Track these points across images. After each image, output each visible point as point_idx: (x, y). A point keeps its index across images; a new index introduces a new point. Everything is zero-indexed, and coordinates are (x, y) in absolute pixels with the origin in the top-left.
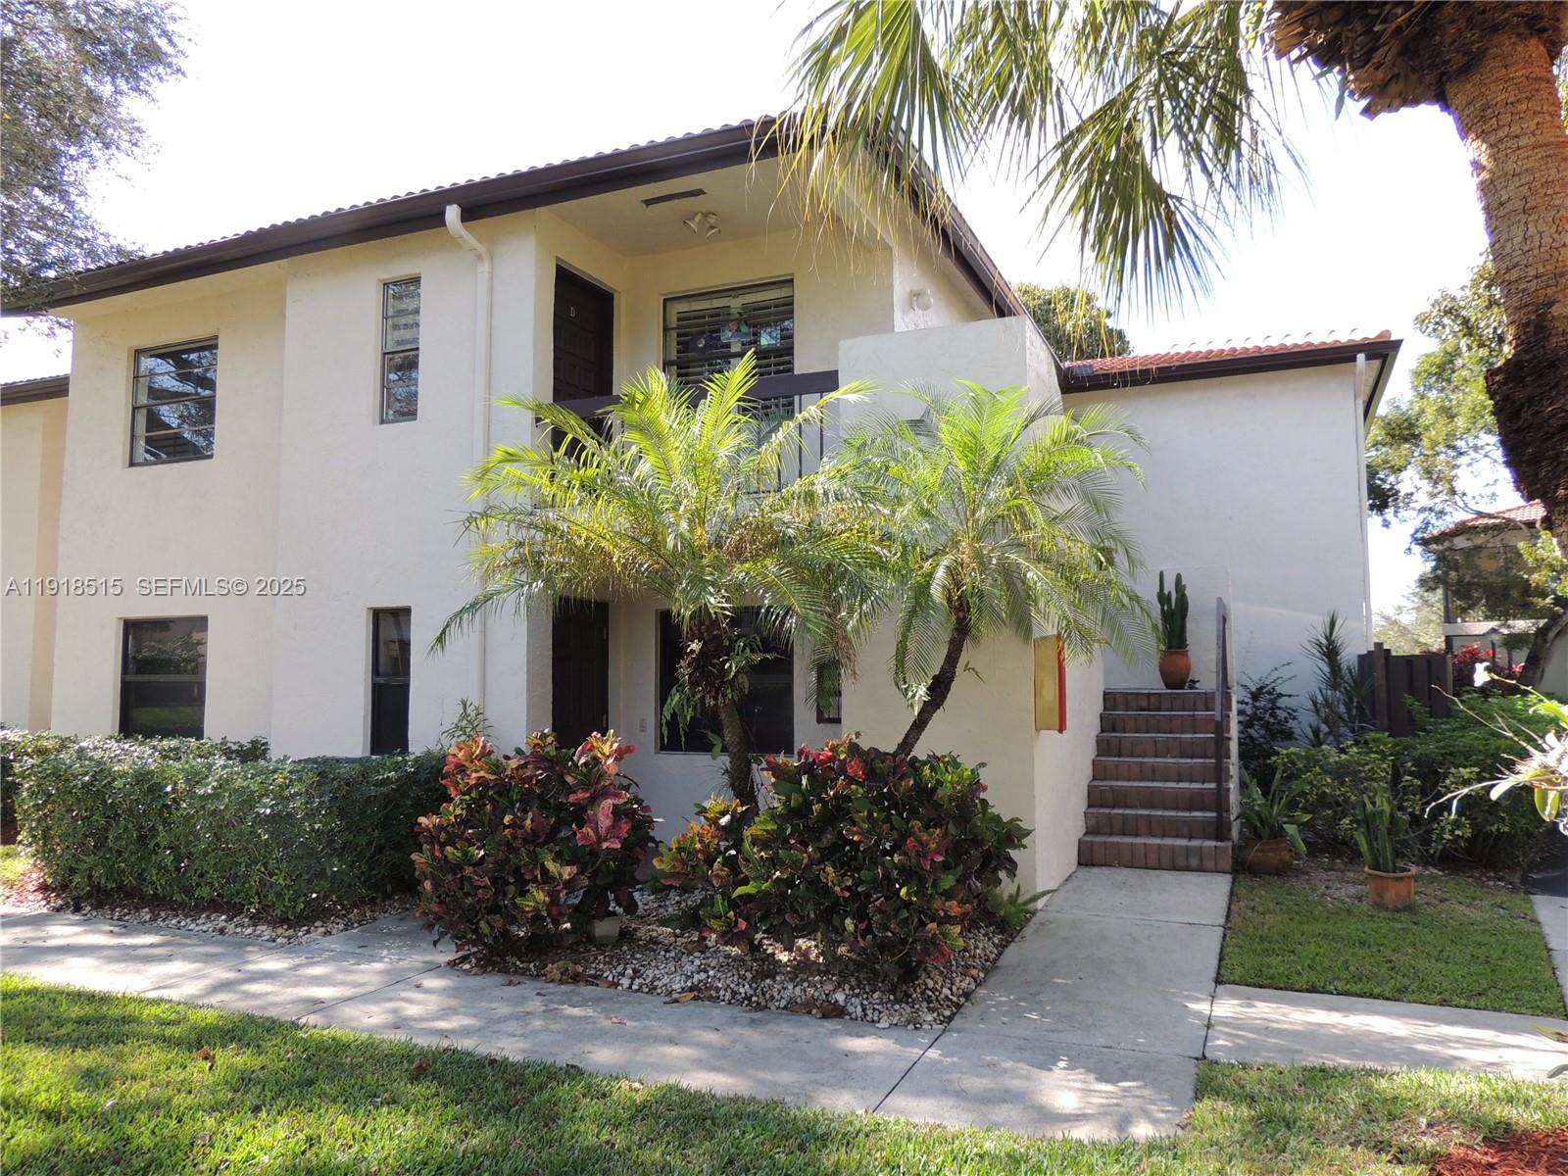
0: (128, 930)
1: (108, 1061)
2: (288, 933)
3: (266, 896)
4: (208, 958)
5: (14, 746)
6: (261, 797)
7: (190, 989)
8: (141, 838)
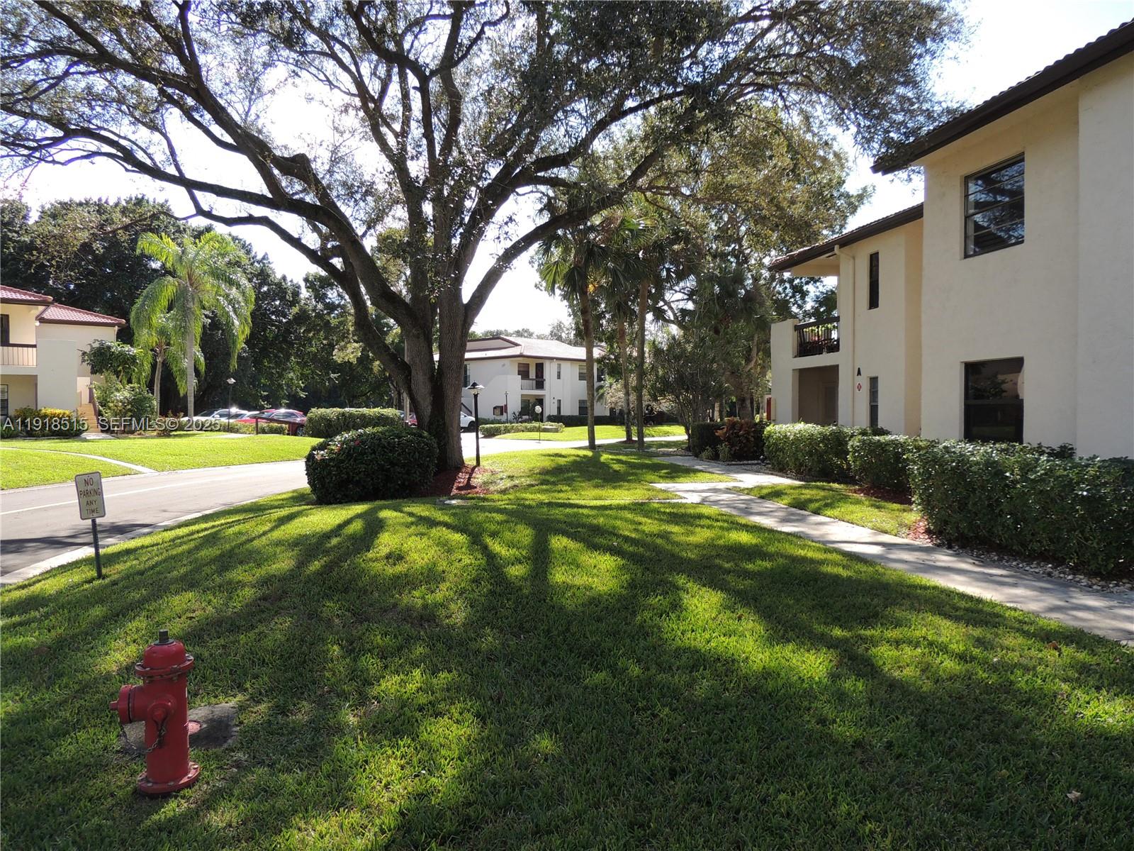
0: (984, 564)
1: (989, 636)
2: (1100, 583)
3: (1083, 555)
4: (1042, 590)
5: (902, 445)
6: (1078, 483)
7: (1033, 607)
8: (990, 505)
